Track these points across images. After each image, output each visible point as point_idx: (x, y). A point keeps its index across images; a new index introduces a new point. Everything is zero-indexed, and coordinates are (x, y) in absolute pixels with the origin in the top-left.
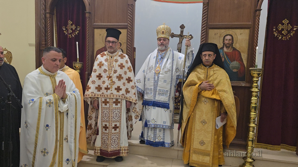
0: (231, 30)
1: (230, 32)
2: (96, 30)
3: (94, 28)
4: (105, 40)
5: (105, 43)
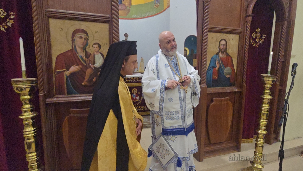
0: (225, 34)
1: (224, 36)
3: (49, 17)
4: (71, 39)
5: (72, 43)
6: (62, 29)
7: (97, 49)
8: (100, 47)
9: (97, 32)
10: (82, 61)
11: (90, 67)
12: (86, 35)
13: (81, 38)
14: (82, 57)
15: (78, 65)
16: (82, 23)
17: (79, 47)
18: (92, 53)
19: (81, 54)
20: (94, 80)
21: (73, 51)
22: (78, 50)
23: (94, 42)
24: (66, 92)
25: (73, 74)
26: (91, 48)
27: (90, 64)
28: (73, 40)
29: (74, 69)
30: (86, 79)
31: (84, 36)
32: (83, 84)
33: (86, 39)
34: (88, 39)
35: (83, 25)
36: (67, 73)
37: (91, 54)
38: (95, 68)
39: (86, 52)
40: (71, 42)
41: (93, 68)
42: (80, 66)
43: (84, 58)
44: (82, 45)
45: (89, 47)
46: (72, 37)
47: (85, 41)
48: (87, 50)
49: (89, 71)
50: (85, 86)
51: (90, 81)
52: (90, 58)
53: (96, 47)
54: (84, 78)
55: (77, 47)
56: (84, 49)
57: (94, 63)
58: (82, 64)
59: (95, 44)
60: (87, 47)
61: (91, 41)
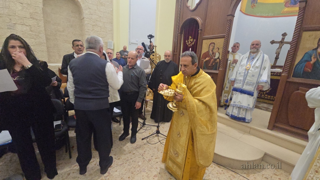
2: (204, 41)
3: (203, 40)
4: (208, 47)
6: (206, 43)
8: (219, 49)
9: (219, 43)
11: (213, 58)
13: (212, 46)
14: (211, 54)
15: (209, 57)
16: (214, 40)
18: (215, 52)
19: (211, 53)
20: (213, 64)
21: (208, 52)
22: (210, 51)
24: (203, 68)
25: (206, 61)
26: (215, 50)
28: (209, 47)
29: (207, 59)
30: (211, 63)
31: (213, 45)
32: (209, 65)
35: (214, 41)
36: (205, 61)
38: (215, 59)
49: (212, 60)
50: (210, 66)
51: (212, 64)
52: (214, 54)
54: (210, 63)
56: (212, 51)
57: (215, 57)
58: (210, 57)
59: (217, 48)
61: (216, 47)
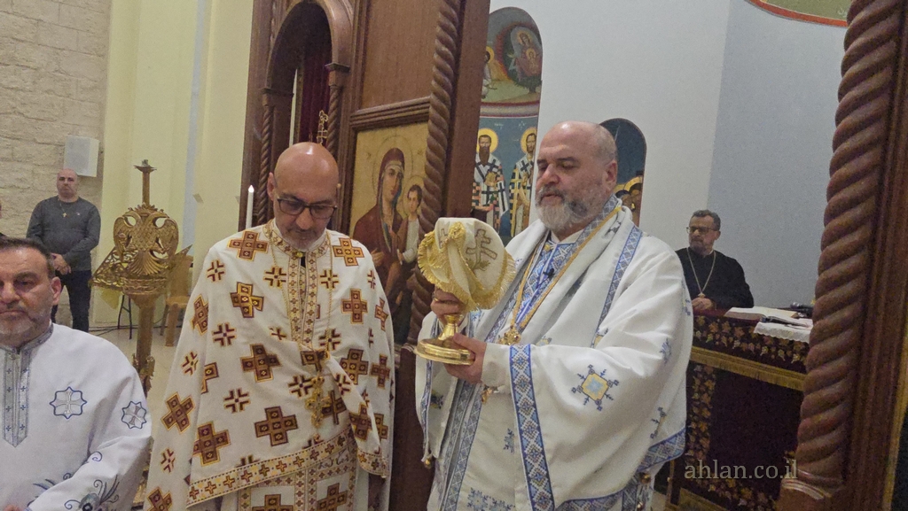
5: (379, 190)
6: (370, 155)
7: (415, 204)
8: (420, 197)
9: (420, 152)
10: (386, 239)
11: (397, 259)
12: (400, 164)
13: (393, 173)
14: (387, 227)
15: (379, 250)
17: (387, 200)
18: (404, 217)
19: (387, 218)
21: (376, 211)
22: (386, 207)
23: (410, 185)
26: (405, 201)
27: (398, 251)
33: (401, 176)
34: (402, 177)
35: (400, 138)
37: (402, 219)
38: (404, 262)
39: (396, 214)
40: (376, 188)
41: (401, 263)
42: (382, 254)
43: (391, 231)
44: (393, 194)
45: (402, 200)
46: (380, 175)
47: (398, 183)
48: (399, 207)
49: (393, 271)
52: (399, 233)
53: (414, 199)
55: (384, 202)
56: (394, 204)
57: (403, 250)
58: (385, 248)
59: (413, 188)
60: (399, 198)
